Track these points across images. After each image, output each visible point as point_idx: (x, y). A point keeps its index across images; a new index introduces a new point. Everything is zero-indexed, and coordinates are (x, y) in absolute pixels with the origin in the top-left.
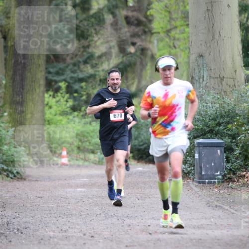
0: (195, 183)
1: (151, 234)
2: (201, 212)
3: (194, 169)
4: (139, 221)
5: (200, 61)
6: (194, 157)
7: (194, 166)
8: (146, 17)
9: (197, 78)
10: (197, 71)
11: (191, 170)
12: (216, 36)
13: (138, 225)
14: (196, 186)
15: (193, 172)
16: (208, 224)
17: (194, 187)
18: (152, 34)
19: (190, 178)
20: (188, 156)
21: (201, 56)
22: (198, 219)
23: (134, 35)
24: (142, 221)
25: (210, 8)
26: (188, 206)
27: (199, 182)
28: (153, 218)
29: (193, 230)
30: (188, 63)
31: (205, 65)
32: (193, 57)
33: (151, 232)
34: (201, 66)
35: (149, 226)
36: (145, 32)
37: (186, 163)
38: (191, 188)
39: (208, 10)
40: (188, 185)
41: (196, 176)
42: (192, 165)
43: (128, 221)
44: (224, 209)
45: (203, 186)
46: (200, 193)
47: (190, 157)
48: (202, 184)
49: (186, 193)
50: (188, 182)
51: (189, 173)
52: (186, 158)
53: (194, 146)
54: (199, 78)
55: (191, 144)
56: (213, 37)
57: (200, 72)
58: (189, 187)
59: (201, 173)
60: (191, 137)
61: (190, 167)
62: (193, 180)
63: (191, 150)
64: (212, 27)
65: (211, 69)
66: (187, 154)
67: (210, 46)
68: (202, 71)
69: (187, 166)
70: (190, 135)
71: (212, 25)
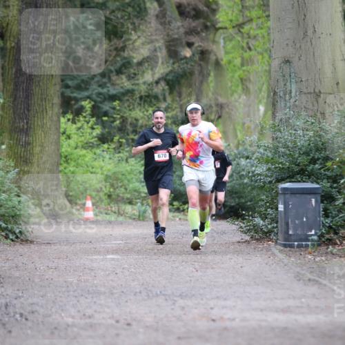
0: (278, 247)
1: (214, 320)
2: (288, 289)
3: (277, 227)
4: (197, 302)
5: (286, 68)
6: (277, 209)
7: (277, 222)
8: (208, 4)
9: (281, 94)
10: (282, 84)
11: (274, 227)
12: (310, 33)
14: (280, 251)
15: (275, 230)
16: (297, 307)
17: (277, 252)
18: (217, 30)
19: (271, 240)
20: (268, 207)
21: (287, 62)
22: (282, 299)
23: (191, 32)
24: (201, 302)
26: (269, 279)
27: (285, 246)
28: (217, 297)
29: (276, 316)
30: (269, 72)
31: (293, 75)
32: (275, 64)
33: (214, 318)
34: (287, 77)
35: (212, 308)
36: (206, 28)
37: (266, 218)
38: (273, 254)
40: (268, 250)
41: (280, 236)
42: (275, 220)
43: (181, 302)
44: (320, 284)
45: (290, 251)
46: (286, 261)
47: (272, 209)
48: (288, 249)
49: (266, 261)
50: (269, 245)
51: (270, 232)
52: (266, 210)
53: (277, 193)
54: (285, 95)
55: (273, 189)
56: (305, 34)
57: (285, 85)
58: (269, 253)
59: (287, 232)
60: (273, 179)
61: (271, 224)
62: (276, 243)
63: (273, 199)
64: (304, 19)
65: (301, 81)
66: (268, 204)
67: (300, 47)
68: (288, 84)
69: (267, 221)
70: (271, 177)
71: (303, 17)
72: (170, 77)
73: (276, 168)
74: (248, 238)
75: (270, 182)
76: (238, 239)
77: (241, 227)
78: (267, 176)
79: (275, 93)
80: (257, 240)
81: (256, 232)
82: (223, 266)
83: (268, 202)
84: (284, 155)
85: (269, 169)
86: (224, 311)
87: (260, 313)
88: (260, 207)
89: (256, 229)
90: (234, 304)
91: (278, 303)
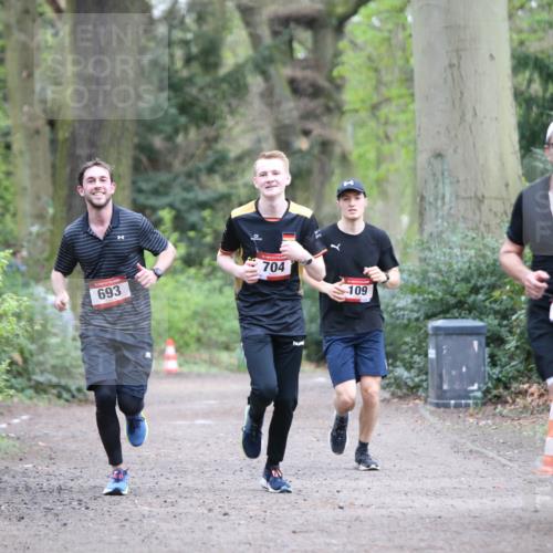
0: (428, 407)
1: (341, 508)
2: (442, 464)
3: (426, 380)
4: (318, 483)
5: (437, 164)
6: (426, 355)
7: (426, 374)
8: (331, 80)
9: (431, 200)
10: (431, 185)
11: (422, 381)
12: (469, 117)
13: (317, 491)
14: (432, 413)
15: (425, 384)
16: (454, 488)
17: (427, 414)
18: (343, 113)
19: (419, 398)
20: (415, 353)
21: (439, 155)
22: (435, 477)
23: (308, 115)
24: (325, 482)
25: (455, 61)
26: (415, 451)
27: (438, 405)
29: (426, 500)
30: (414, 169)
31: (446, 173)
32: (423, 158)
33: (341, 505)
34: (439, 175)
35: (338, 492)
36: (328, 110)
37: (412, 368)
38: (422, 417)
39: (451, 66)
40: (415, 410)
41: (432, 393)
42: (423, 371)
44: (486, 457)
45: (444, 412)
46: (439, 426)
47: (420, 355)
48: (442, 409)
49: (412, 427)
50: (416, 405)
51: (417, 386)
52: (412, 357)
53: (427, 335)
54: (436, 200)
55: (421, 329)
56: (462, 118)
57: (436, 186)
58: (417, 415)
59: (440, 387)
60: (421, 315)
61: (418, 376)
62: (426, 401)
63: (420, 342)
64: (461, 99)
65: (458, 181)
66: (414, 349)
67: (456, 136)
68: (440, 185)
69: (413, 372)
70: (418, 311)
71: (459, 95)
73: (424, 300)
74: (387, 395)
75: (417, 319)
78: (412, 311)
79: (422, 198)
80: (400, 398)
81: (399, 387)
83: (413, 346)
84: (435, 281)
85: (415, 302)
86: (356, 494)
87: (404, 497)
88: (403, 353)
89: (398, 383)
90: (369, 486)
91: (429, 484)
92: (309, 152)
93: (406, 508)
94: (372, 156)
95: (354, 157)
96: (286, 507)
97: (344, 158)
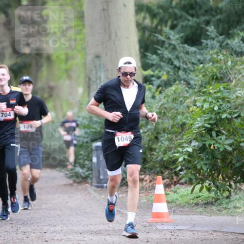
0: (93, 188)
1: (47, 241)
2: (100, 218)
3: (92, 174)
4: (34, 228)
5: (97, 61)
6: (91, 160)
7: (92, 170)
9: (94, 79)
10: (94, 72)
11: (89, 174)
12: (113, 36)
13: (34, 233)
14: (95, 191)
15: (91, 176)
16: (106, 230)
17: (92, 192)
19: (88, 183)
20: (86, 160)
21: (98, 57)
22: (96, 224)
24: (38, 228)
25: (105, 7)
26: (86, 211)
27: (98, 187)
28: (50, 224)
29: (91, 237)
30: (85, 64)
31: (102, 66)
32: (90, 58)
33: (47, 239)
34: (98, 67)
35: (45, 233)
37: (84, 167)
38: (90, 194)
39: (104, 10)
40: (86, 190)
41: (94, 180)
42: (90, 169)
43: (23, 229)
44: (122, 213)
45: (101, 190)
46: (98, 197)
47: (88, 160)
48: (100, 189)
49: (84, 198)
50: (86, 186)
51: (87, 177)
52: (84, 162)
53: (92, 150)
54: (96, 79)
55: (88, 147)
56: (110, 38)
57: (96, 73)
58: (86, 192)
59: (99, 177)
60: (89, 140)
61: (87, 171)
62: (91, 185)
63: (88, 154)
64: (109, 27)
65: (108, 70)
66: (85, 157)
67: (107, 47)
68: (99, 72)
69: (85, 170)
70: (87, 138)
71: (108, 25)
72: (15, 68)
73: (91, 132)
74: (71, 181)
75: (87, 142)
76: (65, 182)
77: (66, 174)
78: (84, 137)
79: (90, 79)
80: (78, 183)
81: (77, 177)
82: (53, 202)
83: (85, 156)
84: (97, 122)
85: (86, 133)
86: (54, 234)
87: (79, 235)
88: (80, 159)
89: (77, 175)
90: (61, 229)
91: (92, 228)
92: (30, 54)
93: (81, 241)
94: (63, 57)
95: (54, 58)
96: (17, 241)
97: (49, 58)
